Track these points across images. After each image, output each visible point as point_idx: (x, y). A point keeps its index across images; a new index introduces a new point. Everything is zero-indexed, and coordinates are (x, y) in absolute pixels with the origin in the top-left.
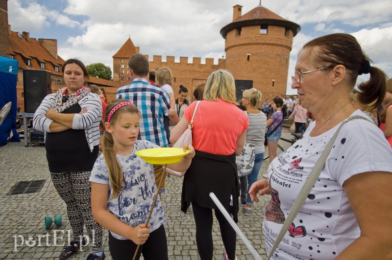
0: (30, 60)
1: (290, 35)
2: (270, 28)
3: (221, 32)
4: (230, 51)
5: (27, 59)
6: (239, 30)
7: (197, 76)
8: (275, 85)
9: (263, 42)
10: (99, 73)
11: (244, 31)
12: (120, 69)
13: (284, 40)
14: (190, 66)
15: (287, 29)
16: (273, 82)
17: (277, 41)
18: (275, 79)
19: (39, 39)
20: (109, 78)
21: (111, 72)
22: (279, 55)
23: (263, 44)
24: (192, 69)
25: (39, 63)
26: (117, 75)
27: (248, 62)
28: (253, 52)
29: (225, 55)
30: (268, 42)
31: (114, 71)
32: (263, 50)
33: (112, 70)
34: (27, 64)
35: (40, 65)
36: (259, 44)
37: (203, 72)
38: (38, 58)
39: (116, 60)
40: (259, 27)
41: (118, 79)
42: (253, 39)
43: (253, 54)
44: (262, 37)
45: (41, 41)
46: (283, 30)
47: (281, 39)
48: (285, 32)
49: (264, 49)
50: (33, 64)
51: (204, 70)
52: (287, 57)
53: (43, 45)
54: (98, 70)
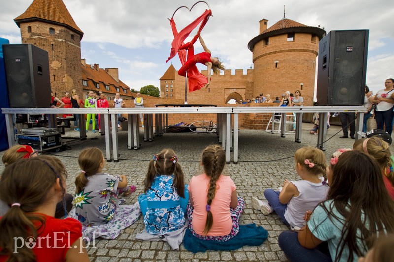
0: (98, 84)
1: (316, 41)
2: (296, 36)
3: (248, 45)
4: (257, 61)
5: (97, 83)
6: (267, 41)
7: (228, 85)
8: (303, 88)
9: (291, 49)
10: (150, 93)
11: (271, 41)
12: (166, 88)
13: (311, 45)
14: (222, 77)
15: (314, 35)
16: (302, 86)
17: (304, 47)
18: (304, 83)
19: (106, 69)
20: (157, 96)
21: (159, 92)
22: (307, 60)
23: (291, 51)
24: (223, 80)
25: (105, 86)
26: (163, 93)
27: (276, 69)
28: (281, 59)
29: (253, 66)
30: (295, 48)
31: (161, 90)
32: (290, 57)
33: (160, 90)
34: (96, 87)
35: (106, 88)
36: (287, 51)
37: (234, 82)
38: (105, 83)
39: (162, 81)
40: (286, 36)
41: (164, 96)
42: (281, 47)
43: (281, 62)
44: (289, 45)
45: (107, 70)
46: (310, 36)
47: (308, 45)
48: (312, 38)
49: (291, 55)
50: (100, 87)
51: (234, 80)
52: (314, 62)
53: (109, 73)
54: (149, 91)
